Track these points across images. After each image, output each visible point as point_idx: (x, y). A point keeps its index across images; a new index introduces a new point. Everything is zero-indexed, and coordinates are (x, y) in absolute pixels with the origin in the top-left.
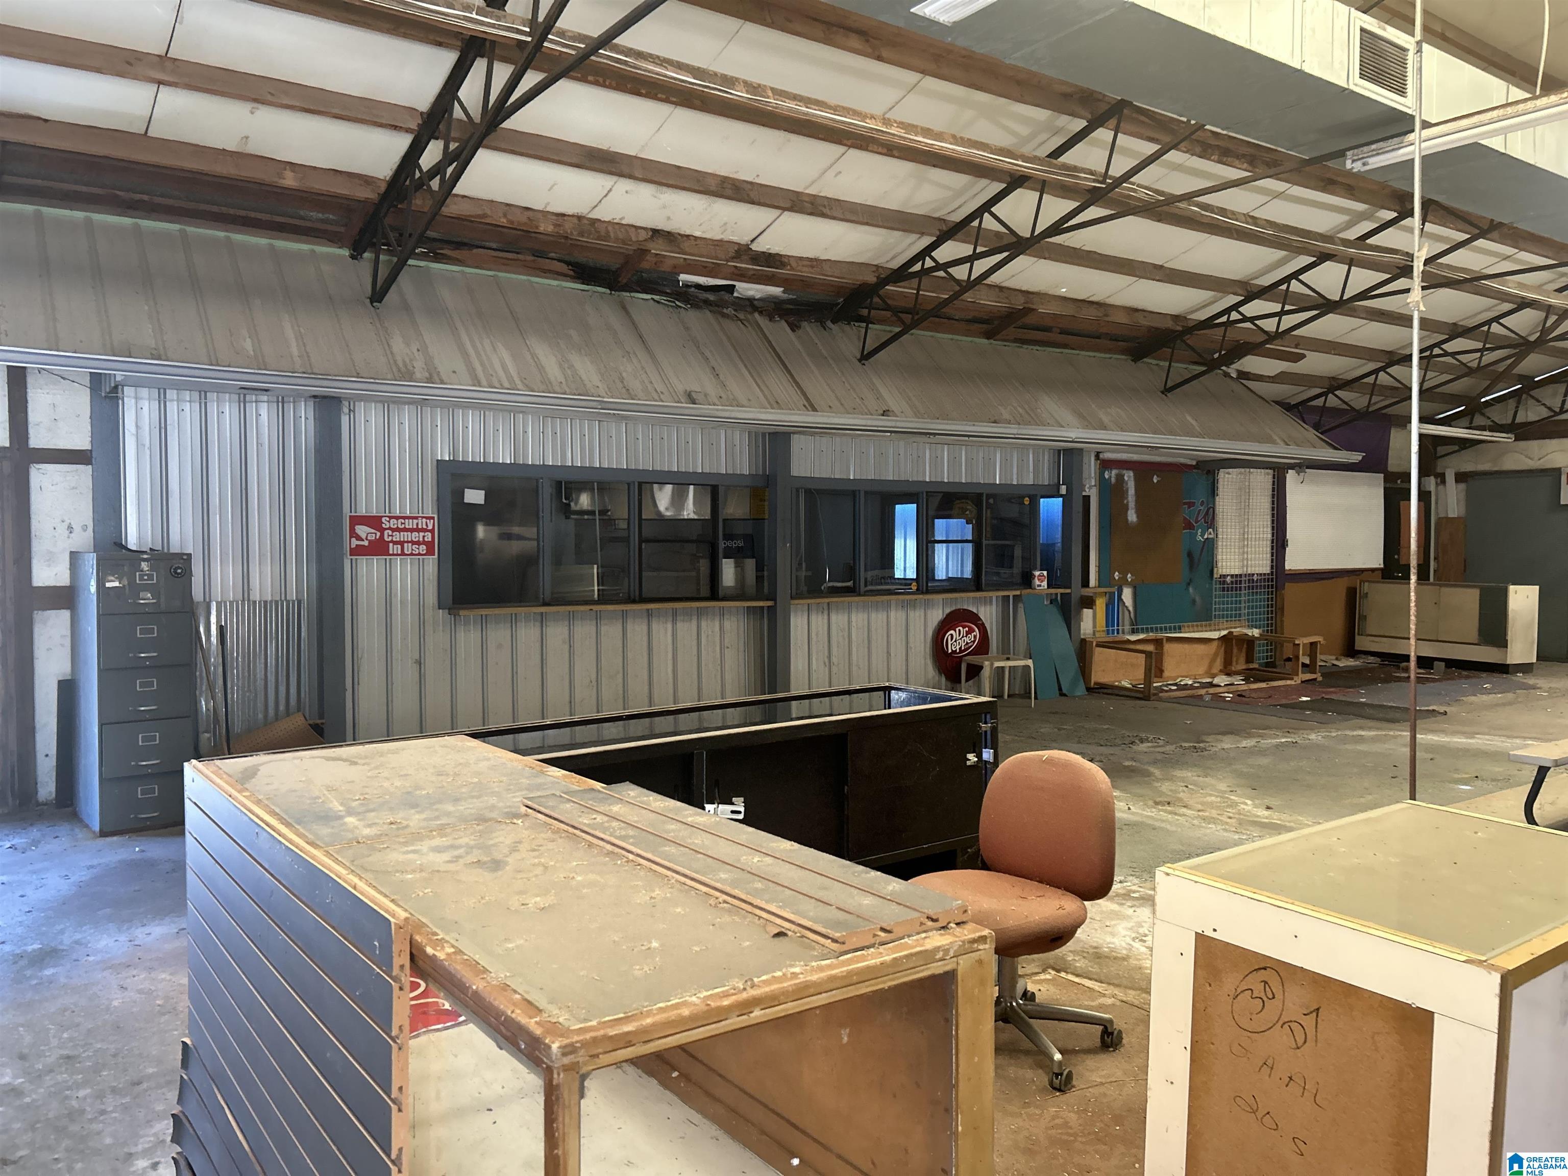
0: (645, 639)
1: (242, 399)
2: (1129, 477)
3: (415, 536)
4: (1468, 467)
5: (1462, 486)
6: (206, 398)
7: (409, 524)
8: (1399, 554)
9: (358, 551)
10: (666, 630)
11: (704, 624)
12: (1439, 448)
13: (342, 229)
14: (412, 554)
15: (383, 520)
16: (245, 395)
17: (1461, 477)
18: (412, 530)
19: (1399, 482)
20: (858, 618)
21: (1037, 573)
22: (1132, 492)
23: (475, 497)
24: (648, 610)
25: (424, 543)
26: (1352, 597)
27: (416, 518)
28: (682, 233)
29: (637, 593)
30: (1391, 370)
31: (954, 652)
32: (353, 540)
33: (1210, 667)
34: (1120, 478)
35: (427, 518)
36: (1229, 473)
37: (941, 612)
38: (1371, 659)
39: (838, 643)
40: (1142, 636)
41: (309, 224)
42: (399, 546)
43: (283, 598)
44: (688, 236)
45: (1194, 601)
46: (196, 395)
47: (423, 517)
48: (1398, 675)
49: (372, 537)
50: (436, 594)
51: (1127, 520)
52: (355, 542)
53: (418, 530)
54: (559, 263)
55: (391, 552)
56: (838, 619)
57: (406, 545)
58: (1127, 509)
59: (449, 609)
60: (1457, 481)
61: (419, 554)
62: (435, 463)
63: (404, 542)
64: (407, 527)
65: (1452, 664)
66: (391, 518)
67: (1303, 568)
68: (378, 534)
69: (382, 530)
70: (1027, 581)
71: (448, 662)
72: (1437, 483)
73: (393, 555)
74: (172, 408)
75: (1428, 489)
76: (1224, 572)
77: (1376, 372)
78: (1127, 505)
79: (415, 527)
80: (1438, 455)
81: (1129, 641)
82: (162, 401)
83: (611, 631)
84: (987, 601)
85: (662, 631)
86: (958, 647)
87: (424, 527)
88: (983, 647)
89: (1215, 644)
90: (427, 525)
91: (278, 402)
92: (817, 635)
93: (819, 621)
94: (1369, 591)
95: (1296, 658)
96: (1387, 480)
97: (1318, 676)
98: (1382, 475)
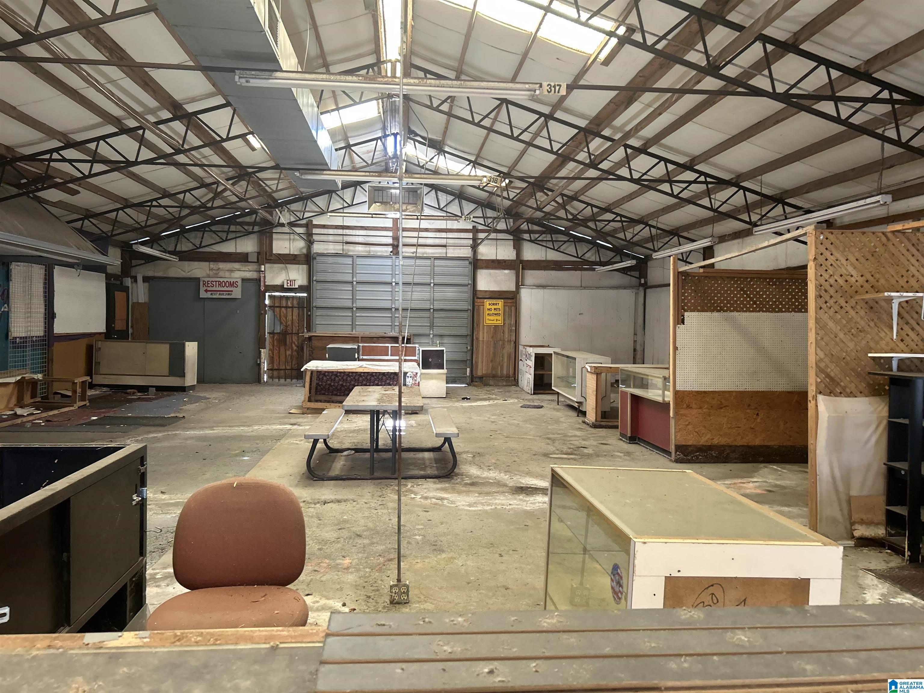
4: (150, 274)
5: (147, 284)
8: (114, 324)
12: (133, 261)
17: (146, 279)
19: (112, 279)
26: (90, 350)
30: (127, 210)
33: (7, 402)
36: (18, 266)
38: (105, 389)
48: (130, 397)
60: (144, 281)
65: (160, 389)
72: (132, 282)
75: (127, 285)
76: (16, 335)
77: (117, 210)
80: (133, 265)
94: (99, 347)
95: (75, 392)
96: (107, 278)
97: (87, 403)
98: (104, 275)
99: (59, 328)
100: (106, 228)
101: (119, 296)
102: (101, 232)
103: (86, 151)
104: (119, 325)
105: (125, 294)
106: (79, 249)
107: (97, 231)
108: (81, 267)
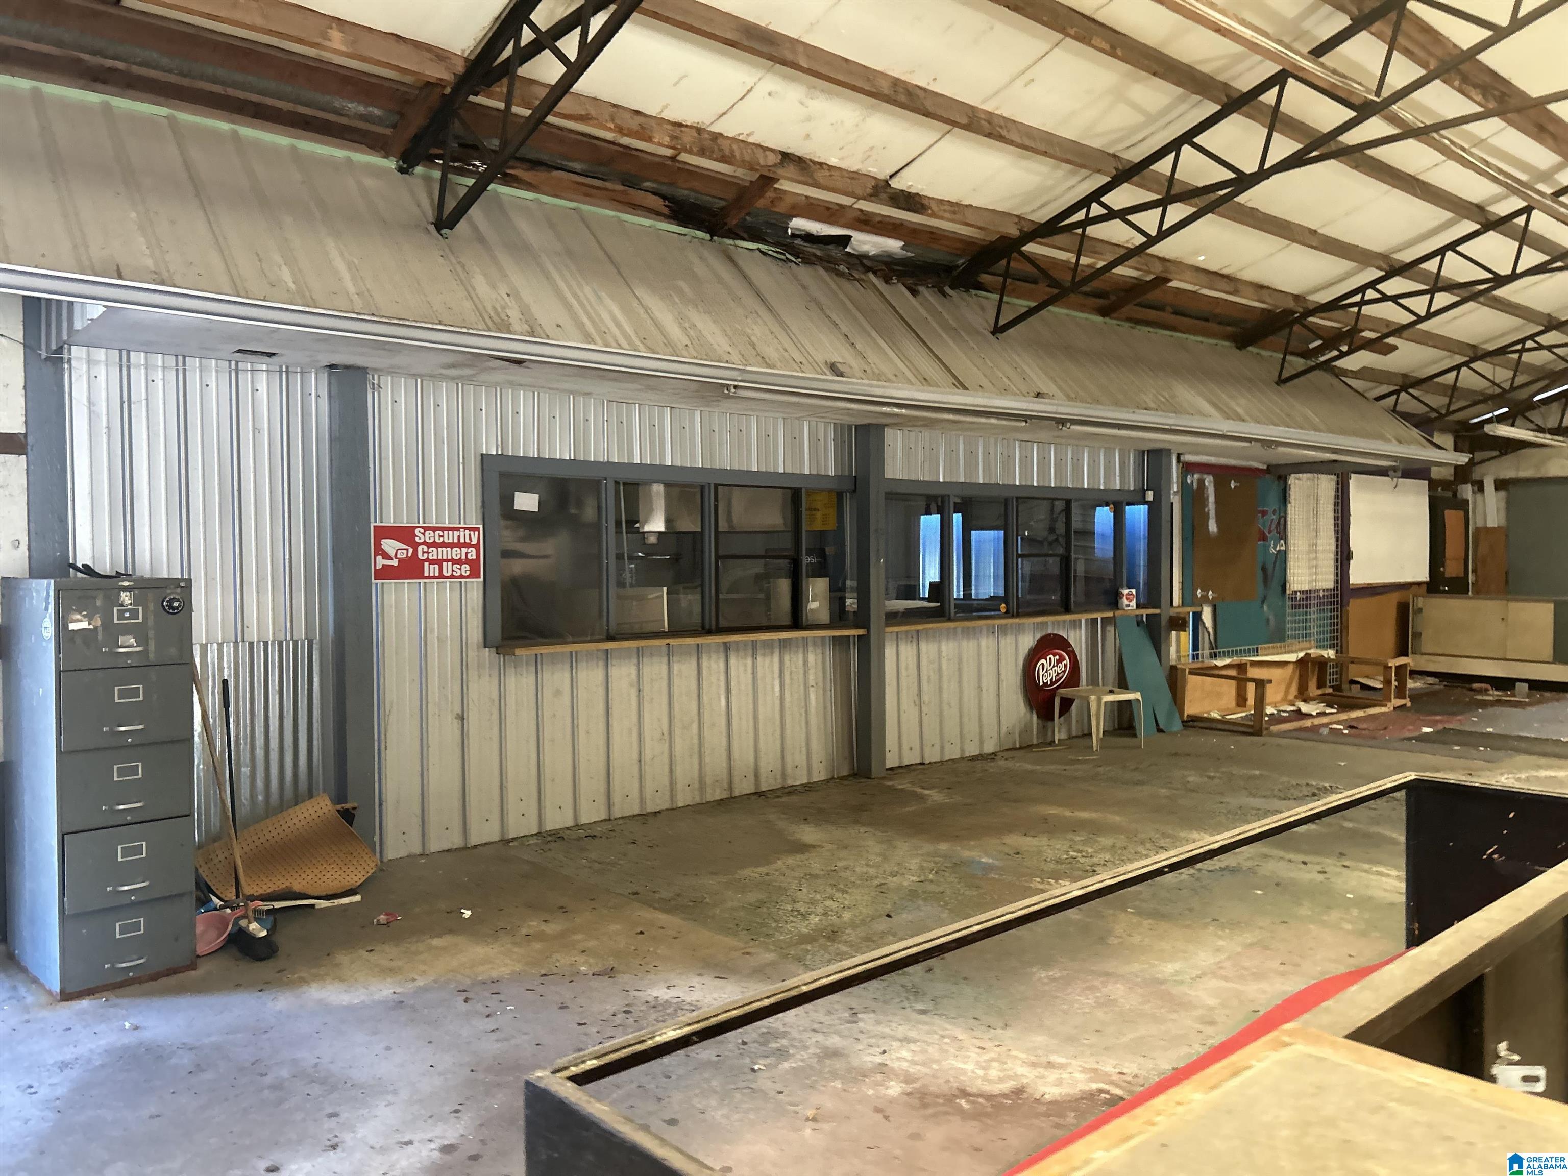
0: (723, 678)
1: (233, 366)
2: (1209, 482)
3: (456, 553)
4: (1509, 474)
5: (1502, 494)
6: (184, 364)
7: (449, 537)
8: (1444, 567)
9: (385, 573)
10: (745, 666)
11: (787, 658)
12: (1477, 454)
13: (388, 131)
14: (452, 577)
15: (417, 531)
16: (237, 363)
17: (1500, 485)
18: (452, 545)
19: (1440, 489)
20: (948, 647)
21: (1125, 591)
22: (1212, 499)
23: (526, 502)
24: (725, 643)
25: (467, 561)
26: (1403, 612)
27: (458, 529)
28: (816, 160)
29: (713, 623)
30: (1476, 365)
31: (1045, 684)
32: (379, 558)
33: (1287, 692)
34: (1201, 482)
35: (470, 529)
36: (1299, 479)
37: (1031, 638)
38: (1431, 680)
39: (929, 677)
40: (1227, 661)
41: (344, 121)
42: (437, 566)
43: (289, 638)
44: (821, 164)
45: (1268, 620)
46: (171, 360)
47: (465, 529)
48: (1481, 697)
49: (402, 555)
50: (481, 630)
51: (1209, 531)
52: (380, 562)
53: (460, 545)
54: (654, 197)
55: (426, 574)
56: (928, 648)
57: (445, 564)
58: (1208, 518)
59: (497, 648)
60: (1496, 489)
61: (461, 576)
62: (479, 458)
63: (443, 560)
64: (446, 541)
65: (1534, 685)
66: (426, 529)
67: (1362, 582)
68: (411, 550)
69: (415, 546)
70: (1114, 601)
71: (495, 716)
72: (1473, 492)
73: (429, 577)
74: (138, 377)
75: (1465, 497)
76: (1296, 587)
77: (1458, 368)
78: (1208, 514)
79: (456, 541)
80: (1476, 461)
81: (1216, 667)
82: (125, 367)
83: (685, 669)
84: (1076, 625)
85: (740, 667)
86: (1049, 679)
87: (468, 541)
88: (1073, 678)
89: (1291, 667)
90: (470, 539)
91: (281, 372)
92: (907, 669)
93: (907, 651)
94: (1420, 606)
95: (1388, 682)
96: (1430, 488)
97: (1407, 702)
98: (1427, 482)
99: (1358, 576)
100: (1438, 401)
101: (1452, 517)
102: (1427, 409)
103: (1423, 277)
104: (1451, 569)
105: (1462, 513)
106: (1400, 442)
107: (1423, 409)
108: (1399, 474)
